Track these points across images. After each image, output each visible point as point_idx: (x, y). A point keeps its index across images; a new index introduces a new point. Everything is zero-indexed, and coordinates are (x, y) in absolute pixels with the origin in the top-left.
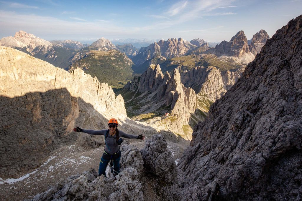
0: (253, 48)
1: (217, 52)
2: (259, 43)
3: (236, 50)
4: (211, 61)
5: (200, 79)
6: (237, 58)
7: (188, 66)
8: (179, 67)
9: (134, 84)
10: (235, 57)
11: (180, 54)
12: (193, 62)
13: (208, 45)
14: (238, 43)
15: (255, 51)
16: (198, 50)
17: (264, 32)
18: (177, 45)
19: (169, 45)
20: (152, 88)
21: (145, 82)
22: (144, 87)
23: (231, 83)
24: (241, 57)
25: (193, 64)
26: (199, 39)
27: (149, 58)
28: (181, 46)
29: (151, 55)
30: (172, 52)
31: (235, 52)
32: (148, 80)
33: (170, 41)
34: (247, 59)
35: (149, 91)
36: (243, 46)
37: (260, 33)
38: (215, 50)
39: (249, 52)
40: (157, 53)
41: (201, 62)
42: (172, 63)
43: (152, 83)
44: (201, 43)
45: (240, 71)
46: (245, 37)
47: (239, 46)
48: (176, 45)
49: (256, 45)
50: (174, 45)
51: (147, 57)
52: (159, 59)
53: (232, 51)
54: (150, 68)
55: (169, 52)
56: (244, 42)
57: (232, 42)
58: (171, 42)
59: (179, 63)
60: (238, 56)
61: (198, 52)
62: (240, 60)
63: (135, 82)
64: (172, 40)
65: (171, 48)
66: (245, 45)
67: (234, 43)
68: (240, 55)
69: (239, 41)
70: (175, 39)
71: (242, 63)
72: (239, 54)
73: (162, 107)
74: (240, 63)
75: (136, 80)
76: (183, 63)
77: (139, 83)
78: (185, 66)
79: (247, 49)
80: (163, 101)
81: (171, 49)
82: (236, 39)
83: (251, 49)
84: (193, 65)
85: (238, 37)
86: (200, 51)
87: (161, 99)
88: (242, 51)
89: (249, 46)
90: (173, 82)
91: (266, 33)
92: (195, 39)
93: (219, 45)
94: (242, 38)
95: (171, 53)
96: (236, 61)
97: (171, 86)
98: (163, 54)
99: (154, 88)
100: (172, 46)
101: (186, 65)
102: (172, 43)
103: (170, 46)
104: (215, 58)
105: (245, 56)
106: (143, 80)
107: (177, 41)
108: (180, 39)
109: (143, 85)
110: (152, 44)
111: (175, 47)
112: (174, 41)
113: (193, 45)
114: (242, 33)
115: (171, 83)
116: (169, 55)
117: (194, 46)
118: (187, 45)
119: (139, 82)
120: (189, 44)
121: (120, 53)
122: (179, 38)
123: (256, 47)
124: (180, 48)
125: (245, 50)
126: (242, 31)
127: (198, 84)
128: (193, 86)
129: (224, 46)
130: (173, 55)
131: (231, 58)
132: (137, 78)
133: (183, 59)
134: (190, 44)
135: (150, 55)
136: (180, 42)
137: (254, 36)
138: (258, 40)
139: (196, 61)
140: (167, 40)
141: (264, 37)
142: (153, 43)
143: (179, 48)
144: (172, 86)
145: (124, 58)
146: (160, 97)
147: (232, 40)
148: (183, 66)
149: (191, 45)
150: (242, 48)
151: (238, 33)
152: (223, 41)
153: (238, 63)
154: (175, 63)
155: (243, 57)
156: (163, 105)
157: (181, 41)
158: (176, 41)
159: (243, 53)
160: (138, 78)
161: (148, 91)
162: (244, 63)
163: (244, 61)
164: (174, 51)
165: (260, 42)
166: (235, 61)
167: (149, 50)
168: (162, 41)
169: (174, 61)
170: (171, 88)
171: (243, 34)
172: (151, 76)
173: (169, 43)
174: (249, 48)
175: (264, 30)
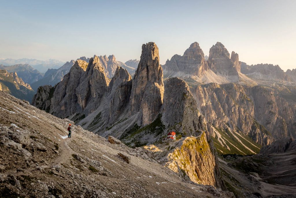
0: (212, 64)
1: (169, 70)
2: (218, 59)
3: (194, 66)
6: (197, 76)
9: (39, 102)
10: (194, 75)
14: (194, 57)
17: (221, 45)
18: (108, 65)
20: (85, 106)
21: (67, 96)
22: (65, 107)
23: (206, 104)
24: (201, 75)
28: (113, 66)
31: (192, 69)
32: (75, 90)
34: (208, 78)
35: (77, 115)
36: (200, 61)
37: (217, 46)
38: (166, 67)
39: (209, 69)
43: (85, 94)
46: (200, 50)
47: (196, 60)
48: (106, 65)
49: (215, 61)
53: (188, 68)
57: (186, 56)
62: (200, 79)
63: (42, 100)
66: (203, 60)
67: (189, 57)
68: (200, 73)
69: (195, 55)
70: (105, 56)
72: (198, 71)
73: (129, 133)
75: (43, 94)
77: (52, 101)
79: (205, 65)
80: (125, 121)
82: (191, 52)
83: (210, 66)
85: (193, 50)
87: (118, 117)
88: (201, 68)
89: (208, 61)
90: (151, 67)
91: (223, 46)
92: (131, 60)
93: (170, 60)
94: (198, 52)
97: (145, 79)
99: (91, 104)
105: (206, 74)
106: (61, 94)
107: (108, 60)
109: (63, 102)
110: (67, 63)
112: (103, 59)
113: (129, 67)
114: (196, 45)
115: (146, 70)
117: (131, 69)
119: (53, 99)
120: (124, 66)
121: (5, 72)
122: (110, 56)
123: (216, 63)
124: (113, 69)
125: (203, 66)
126: (196, 43)
129: (176, 61)
131: (189, 77)
132: (45, 91)
134: (126, 65)
136: (112, 61)
137: (210, 49)
138: (216, 55)
141: (222, 50)
143: (111, 68)
144: (148, 77)
145: (15, 82)
146: (116, 113)
147: (186, 53)
149: (127, 67)
150: (200, 63)
151: (192, 45)
152: (175, 55)
153: (200, 82)
155: (203, 75)
156: (130, 127)
158: (105, 59)
159: (202, 70)
160: (48, 90)
161: (75, 114)
163: (206, 81)
165: (218, 57)
166: (195, 80)
170: (145, 83)
171: (198, 46)
172: (81, 81)
174: (208, 64)
175: (220, 43)
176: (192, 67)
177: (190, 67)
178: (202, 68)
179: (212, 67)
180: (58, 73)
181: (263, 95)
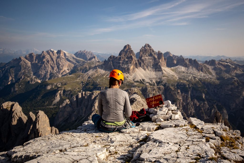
0: (142, 63)
2: (146, 58)
3: (126, 66)
4: (100, 80)
5: (86, 110)
6: (129, 74)
7: (72, 90)
8: (59, 92)
11: (62, 71)
12: (78, 83)
13: (96, 59)
14: (127, 58)
15: (144, 65)
16: (85, 66)
17: (149, 46)
18: (56, 60)
19: (44, 60)
24: (132, 73)
25: (78, 86)
26: (86, 51)
27: (12, 80)
29: (16, 76)
30: (49, 69)
31: (125, 69)
33: (45, 53)
34: (138, 75)
36: (131, 61)
37: (146, 47)
38: (104, 66)
39: (139, 67)
40: (25, 72)
41: (89, 83)
42: (49, 88)
44: (88, 56)
45: (131, 92)
46: (132, 51)
47: (128, 61)
49: (144, 60)
50: (52, 59)
51: (8, 79)
52: (29, 82)
53: (122, 67)
54: (3, 109)
55: (44, 69)
56: (132, 57)
57: (120, 57)
58: (46, 56)
59: (59, 87)
60: (129, 73)
61: (86, 68)
62: (132, 77)
64: (48, 52)
65: (47, 64)
66: (134, 60)
67: (123, 58)
68: (131, 71)
69: (127, 56)
70: (53, 52)
71: (134, 80)
72: (129, 70)
74: (132, 80)
76: (65, 86)
78: (68, 91)
79: (136, 64)
81: (48, 66)
82: (124, 53)
83: (140, 64)
84: (79, 88)
85: (126, 51)
86: (87, 66)
89: (138, 61)
91: (151, 47)
92: (81, 51)
93: (107, 60)
94: (130, 53)
95: (47, 72)
96: (128, 79)
98: (36, 73)
100: (48, 61)
101: (69, 89)
102: (48, 57)
103: (46, 62)
104: (104, 76)
105: (136, 72)
107: (56, 55)
108: (59, 52)
111: (54, 62)
113: (78, 59)
116: (45, 75)
117: (80, 60)
118: (70, 58)
120: (73, 58)
123: (145, 62)
124: (60, 63)
125: (134, 65)
126: (128, 45)
127: (83, 117)
128: (78, 120)
129: (112, 61)
130: (51, 74)
133: (64, 81)
134: (75, 57)
135: (13, 76)
136: (60, 56)
137: (140, 50)
138: (145, 54)
139: (82, 82)
140: (39, 52)
141: (150, 51)
142: (18, 58)
147: (120, 54)
148: (64, 91)
149: (76, 59)
150: (131, 63)
151: (125, 47)
152: (111, 56)
153: (130, 80)
154: (53, 87)
155: (134, 73)
157: (61, 54)
159: (133, 69)
162: (136, 80)
163: (136, 78)
164: (53, 68)
165: (147, 56)
167: (11, 67)
168: (33, 55)
169: (52, 84)
171: (130, 48)
173: (44, 57)
174: (139, 63)
175: (148, 44)
176: (125, 67)
177: (123, 66)
178: (133, 67)
179: (141, 65)
180: (7, 70)
181: (171, 94)
